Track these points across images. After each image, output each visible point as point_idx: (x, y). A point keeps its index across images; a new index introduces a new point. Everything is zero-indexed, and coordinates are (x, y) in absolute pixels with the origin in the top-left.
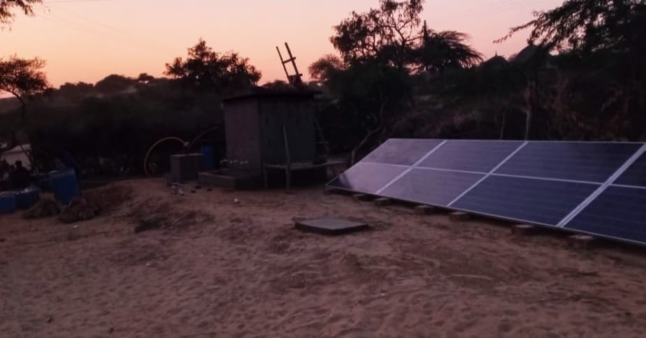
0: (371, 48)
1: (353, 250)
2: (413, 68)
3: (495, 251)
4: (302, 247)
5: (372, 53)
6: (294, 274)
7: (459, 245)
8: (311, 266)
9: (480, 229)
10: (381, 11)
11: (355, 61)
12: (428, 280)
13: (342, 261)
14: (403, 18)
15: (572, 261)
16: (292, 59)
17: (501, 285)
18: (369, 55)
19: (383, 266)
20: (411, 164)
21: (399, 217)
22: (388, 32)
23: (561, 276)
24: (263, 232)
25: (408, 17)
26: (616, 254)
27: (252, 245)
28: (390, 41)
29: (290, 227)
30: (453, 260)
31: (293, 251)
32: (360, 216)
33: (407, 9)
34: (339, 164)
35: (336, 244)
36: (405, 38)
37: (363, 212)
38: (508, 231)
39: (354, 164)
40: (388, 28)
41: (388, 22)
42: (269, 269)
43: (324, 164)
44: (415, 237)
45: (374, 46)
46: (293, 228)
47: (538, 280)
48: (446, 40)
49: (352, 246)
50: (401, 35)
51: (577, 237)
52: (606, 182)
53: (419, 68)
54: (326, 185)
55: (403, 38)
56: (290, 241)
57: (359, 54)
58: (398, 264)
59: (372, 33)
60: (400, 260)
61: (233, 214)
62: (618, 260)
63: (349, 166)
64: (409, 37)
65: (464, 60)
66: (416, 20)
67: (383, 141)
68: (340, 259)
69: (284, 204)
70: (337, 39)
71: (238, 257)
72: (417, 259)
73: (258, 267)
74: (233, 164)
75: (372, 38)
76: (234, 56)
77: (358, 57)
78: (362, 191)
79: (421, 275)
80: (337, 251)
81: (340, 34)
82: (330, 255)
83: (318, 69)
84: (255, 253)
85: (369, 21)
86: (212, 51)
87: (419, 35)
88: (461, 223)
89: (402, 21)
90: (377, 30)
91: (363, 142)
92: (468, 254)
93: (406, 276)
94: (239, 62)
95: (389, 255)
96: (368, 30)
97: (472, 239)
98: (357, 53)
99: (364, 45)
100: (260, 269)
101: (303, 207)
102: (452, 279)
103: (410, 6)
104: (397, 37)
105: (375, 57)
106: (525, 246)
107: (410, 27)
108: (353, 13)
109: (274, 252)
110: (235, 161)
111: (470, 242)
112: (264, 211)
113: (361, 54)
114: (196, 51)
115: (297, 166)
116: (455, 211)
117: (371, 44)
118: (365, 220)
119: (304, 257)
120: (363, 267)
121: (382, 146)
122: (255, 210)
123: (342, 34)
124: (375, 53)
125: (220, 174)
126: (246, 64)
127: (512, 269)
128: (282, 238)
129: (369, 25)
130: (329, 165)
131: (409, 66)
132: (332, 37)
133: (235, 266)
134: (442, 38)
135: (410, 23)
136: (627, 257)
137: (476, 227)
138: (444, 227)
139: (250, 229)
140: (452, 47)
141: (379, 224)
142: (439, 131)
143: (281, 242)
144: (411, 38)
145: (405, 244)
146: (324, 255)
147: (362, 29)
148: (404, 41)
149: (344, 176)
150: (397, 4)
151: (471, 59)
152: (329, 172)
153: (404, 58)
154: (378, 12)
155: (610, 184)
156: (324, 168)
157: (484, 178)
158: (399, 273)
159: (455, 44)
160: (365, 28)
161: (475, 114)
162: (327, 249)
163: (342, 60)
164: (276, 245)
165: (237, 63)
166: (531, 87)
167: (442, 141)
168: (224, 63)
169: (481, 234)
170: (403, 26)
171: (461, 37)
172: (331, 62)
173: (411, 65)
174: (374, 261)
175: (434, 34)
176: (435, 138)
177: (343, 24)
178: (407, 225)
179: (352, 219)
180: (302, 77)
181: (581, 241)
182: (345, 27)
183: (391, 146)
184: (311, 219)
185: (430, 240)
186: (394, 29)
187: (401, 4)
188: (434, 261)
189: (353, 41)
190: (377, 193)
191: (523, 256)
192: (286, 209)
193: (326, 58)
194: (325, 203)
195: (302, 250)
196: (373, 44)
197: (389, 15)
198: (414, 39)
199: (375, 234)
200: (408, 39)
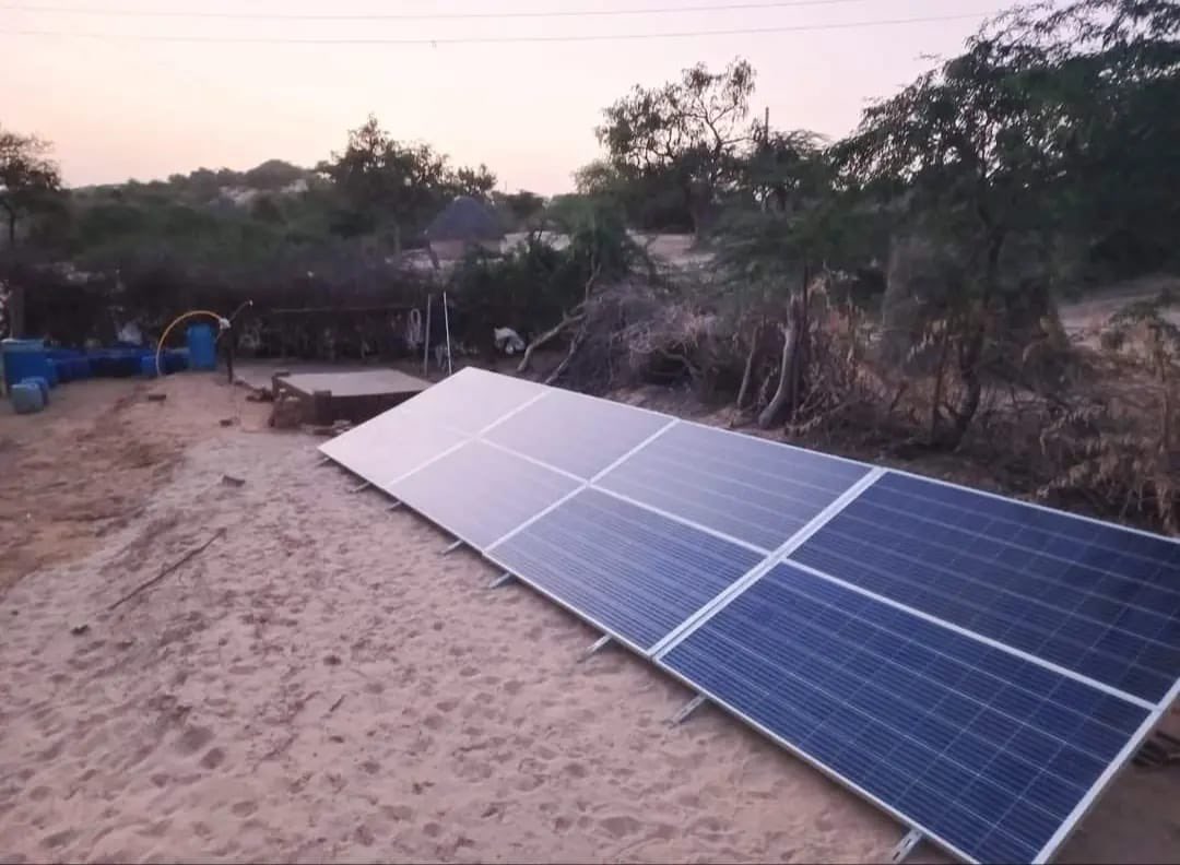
0: (664, 151)
5: (666, 161)
10: (685, 87)
14: (719, 103)
18: (659, 164)
22: (694, 125)
25: (729, 102)
28: (695, 142)
33: (729, 86)
36: (721, 138)
40: (693, 118)
41: (693, 107)
45: (668, 148)
48: (794, 145)
50: (716, 132)
55: (718, 137)
57: (641, 160)
59: (666, 125)
64: (728, 136)
66: (741, 107)
70: (607, 130)
75: (667, 133)
76: (425, 150)
77: (640, 164)
81: (611, 122)
83: (589, 178)
85: (662, 104)
86: (390, 138)
87: (746, 135)
89: (717, 108)
90: (674, 120)
94: (433, 160)
96: (661, 120)
98: (635, 157)
99: (651, 145)
103: (735, 83)
107: (730, 119)
108: (638, 87)
113: (644, 162)
114: (362, 136)
117: (664, 144)
123: (615, 123)
124: (670, 160)
129: (662, 110)
132: (599, 127)
135: (731, 112)
144: (732, 138)
147: (650, 116)
148: (720, 143)
150: (711, 78)
154: (679, 89)
160: (656, 114)
163: (614, 168)
165: (429, 162)
168: (408, 161)
170: (719, 117)
177: (619, 105)
182: (621, 111)
186: (703, 122)
187: (719, 78)
189: (633, 137)
196: (668, 144)
197: (697, 96)
198: (738, 140)
200: (726, 140)
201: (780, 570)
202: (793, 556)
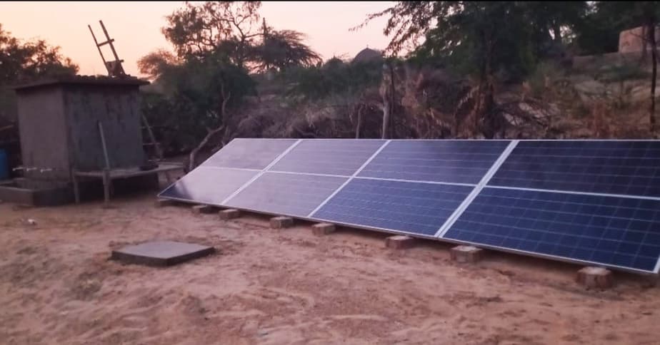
0: (208, 42)
1: (194, 289)
2: (253, 67)
3: (375, 275)
4: (119, 288)
5: (210, 48)
6: (105, 335)
7: (330, 268)
8: (132, 318)
9: (349, 244)
11: (190, 55)
12: (303, 330)
13: (178, 307)
14: (241, 13)
15: (465, 280)
16: (110, 41)
17: (398, 328)
18: (205, 50)
19: (237, 312)
20: (262, 168)
21: (252, 233)
22: (226, 26)
23: (462, 305)
24: (64, 267)
25: (247, 12)
26: (506, 267)
27: (46, 288)
28: (228, 36)
29: (106, 257)
30: (329, 292)
31: (106, 295)
32: (202, 234)
33: (245, 3)
34: (175, 169)
35: (168, 280)
36: (244, 34)
37: (208, 229)
38: (381, 244)
39: (194, 168)
40: (226, 22)
41: (225, 15)
42: (68, 326)
43: (157, 170)
44: (277, 260)
45: (211, 40)
46: (109, 259)
47: (439, 314)
48: (286, 39)
49: (191, 281)
50: (240, 30)
51: (461, 249)
52: (480, 184)
53: (260, 67)
54: (158, 195)
55: (242, 34)
56: (102, 279)
57: (195, 48)
58: (258, 307)
59: (208, 26)
60: (260, 299)
61: (22, 242)
62: (509, 274)
63: (186, 171)
64: (248, 33)
65: (304, 60)
66: (255, 15)
67: (227, 142)
68: (175, 305)
69: (99, 223)
70: (169, 30)
71: (21, 310)
72: (283, 295)
73: (50, 324)
74: (31, 172)
75: (208, 31)
76: (42, 43)
77: (193, 51)
78: (203, 202)
79: (292, 322)
80: (172, 292)
81: (172, 25)
82: (161, 298)
83: (148, 64)
84: (48, 302)
85: (204, 13)
86: (12, 36)
87: (258, 32)
88: (327, 237)
89: (240, 16)
90: (214, 22)
91: (203, 143)
92: (345, 282)
93: (271, 326)
94: (48, 50)
95: (245, 292)
96: (204, 24)
97: (344, 258)
98: (192, 46)
99: (200, 39)
100: (53, 327)
101: (126, 225)
102: (335, 324)
104: (236, 32)
105: (213, 52)
106: (404, 263)
107: (249, 23)
109: (78, 298)
110: (35, 168)
111: (342, 263)
112: (70, 234)
113: (197, 49)
115: (120, 173)
116: (317, 223)
117: (208, 38)
118: (210, 240)
119: (122, 304)
120: (209, 315)
121: (226, 148)
122: (56, 232)
123: (175, 25)
124: (212, 48)
125: (15, 185)
126: (57, 54)
127: (404, 300)
128: (90, 276)
129: (205, 17)
130: (162, 171)
131: (249, 64)
132: (164, 28)
133: (13, 326)
134: (282, 37)
135: (249, 18)
136: (518, 270)
137: (345, 242)
138: (308, 244)
139: (45, 264)
140: (293, 47)
141: (229, 244)
142: (290, 129)
143: (90, 282)
144: (251, 34)
145: (263, 273)
146: (151, 300)
147: (196, 21)
148: (244, 37)
149: (182, 183)
151: (312, 59)
152: (162, 179)
153: (244, 55)
154: (215, 4)
155: (484, 186)
156: (156, 176)
157: (347, 183)
158: (261, 321)
159: (295, 44)
160: (200, 20)
161: (329, 111)
162: (156, 289)
163: (175, 54)
164: (81, 287)
165: (46, 52)
166: (387, 82)
167: (295, 141)
168: (29, 51)
169: (352, 250)
170: (242, 21)
171: (300, 37)
172: (163, 57)
173: (251, 62)
174: (225, 304)
175: (274, 32)
176: (287, 137)
177: (176, 14)
178: (262, 245)
179: (192, 240)
180: (122, 64)
181: (466, 254)
182: (177, 18)
183: (237, 147)
184: (137, 243)
185: (295, 264)
186: (232, 24)
188: (304, 296)
189: (187, 33)
190: (223, 204)
191: (408, 278)
192: (101, 230)
193: (157, 52)
194: (156, 218)
195: (120, 293)
196: (210, 38)
197: (227, 8)
198: (254, 35)
199: (224, 260)
200: (247, 35)
201: (484, 190)
202: (488, 184)
